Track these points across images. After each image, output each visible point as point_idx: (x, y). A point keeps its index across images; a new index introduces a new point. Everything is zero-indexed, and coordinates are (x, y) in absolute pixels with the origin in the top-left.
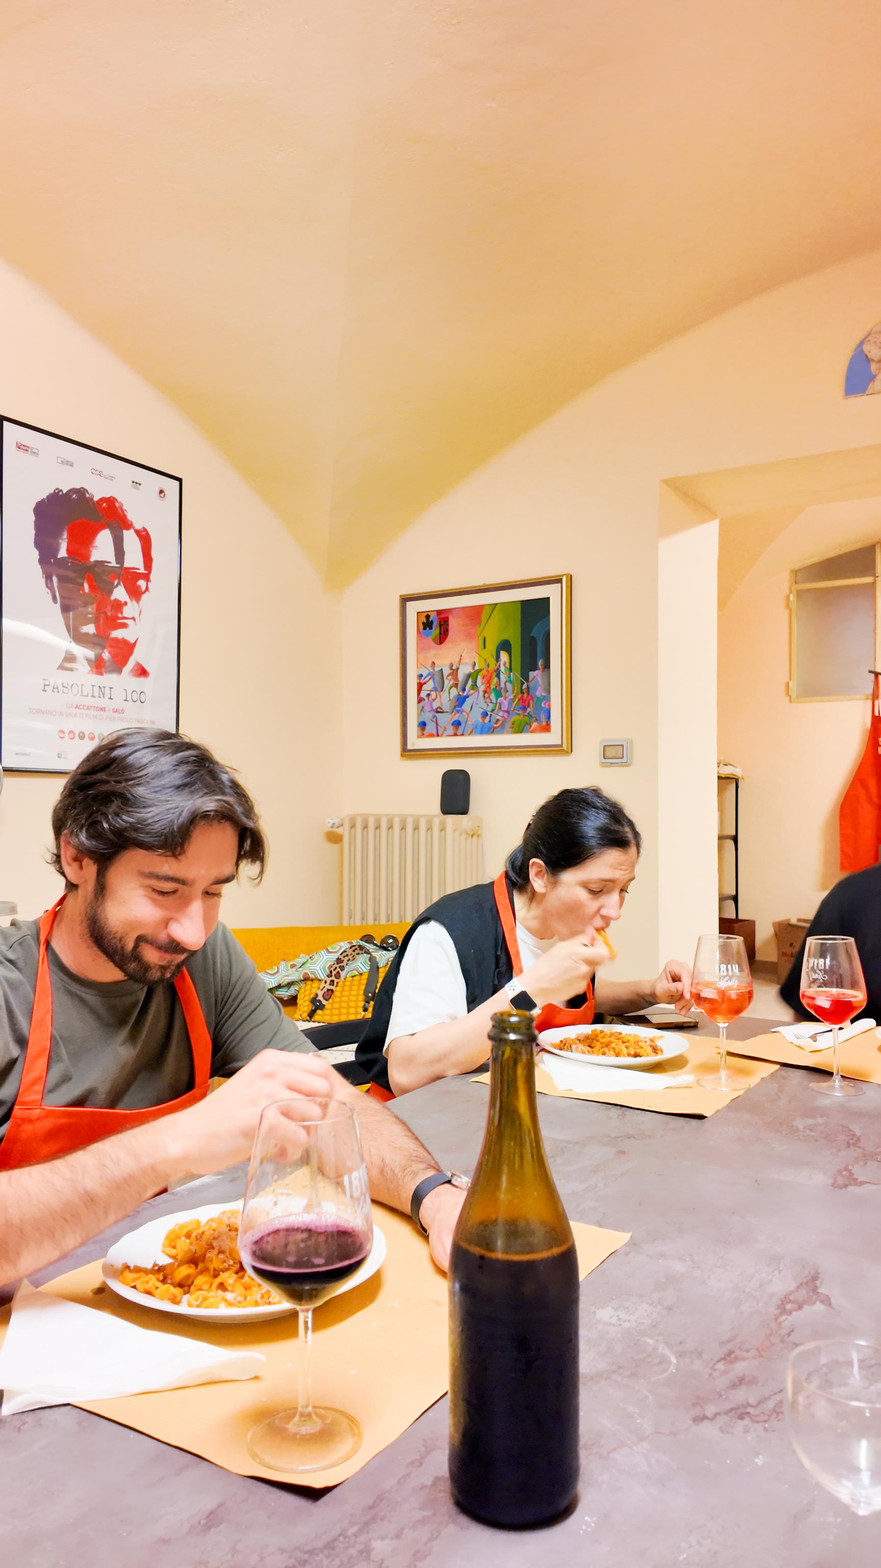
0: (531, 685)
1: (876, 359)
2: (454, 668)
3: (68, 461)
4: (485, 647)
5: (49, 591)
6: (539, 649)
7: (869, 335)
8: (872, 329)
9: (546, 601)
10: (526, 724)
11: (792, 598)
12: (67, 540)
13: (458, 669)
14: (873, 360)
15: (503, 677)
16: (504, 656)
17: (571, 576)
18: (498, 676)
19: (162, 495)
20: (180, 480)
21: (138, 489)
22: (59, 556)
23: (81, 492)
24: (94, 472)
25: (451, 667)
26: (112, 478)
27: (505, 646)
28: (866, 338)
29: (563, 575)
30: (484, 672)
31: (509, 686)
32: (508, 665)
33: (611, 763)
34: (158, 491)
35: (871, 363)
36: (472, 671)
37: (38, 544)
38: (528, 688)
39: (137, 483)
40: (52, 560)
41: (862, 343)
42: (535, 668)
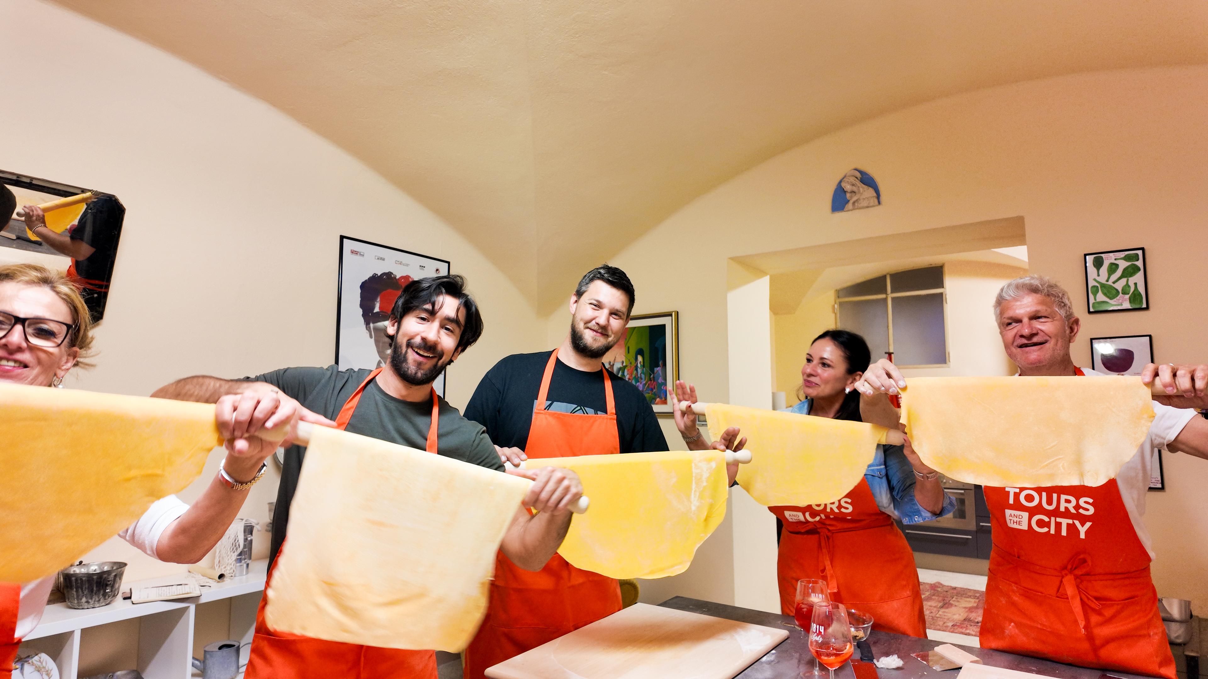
0: (656, 375)
1: (849, 191)
2: (611, 364)
3: (382, 258)
4: (629, 352)
5: (368, 332)
6: (660, 354)
7: (845, 177)
8: (846, 174)
9: (664, 326)
10: (653, 399)
11: (836, 306)
12: (379, 302)
13: (613, 365)
14: (848, 192)
15: (639, 371)
16: (640, 358)
17: (678, 312)
18: (637, 370)
19: (438, 272)
20: (449, 263)
21: (423, 270)
22: (375, 311)
23: (389, 275)
24: (397, 262)
25: (610, 363)
26: (407, 265)
27: (640, 352)
28: (843, 178)
29: (673, 312)
30: (628, 367)
31: (643, 376)
32: (642, 364)
33: (703, 425)
34: (435, 270)
35: (846, 193)
36: (622, 366)
37: (362, 306)
38: (654, 377)
39: (422, 267)
40: (370, 314)
41: (841, 182)
42: (658, 366)
